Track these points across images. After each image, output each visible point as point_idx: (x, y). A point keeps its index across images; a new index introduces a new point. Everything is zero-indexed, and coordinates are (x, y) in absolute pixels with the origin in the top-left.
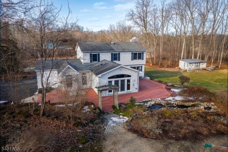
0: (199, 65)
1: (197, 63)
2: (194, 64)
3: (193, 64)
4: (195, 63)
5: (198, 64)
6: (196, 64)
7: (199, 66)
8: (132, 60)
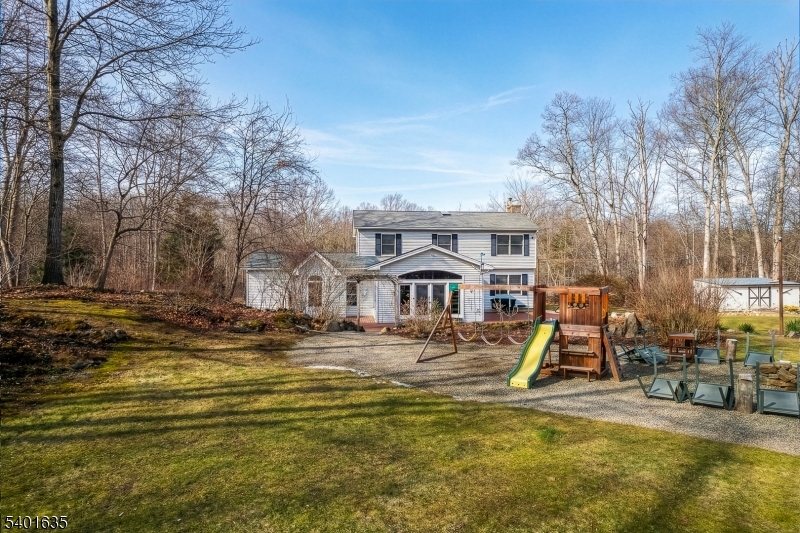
0: (767, 295)
1: (760, 287)
2: (745, 292)
3: (740, 291)
4: (750, 287)
5: (763, 291)
6: (756, 291)
7: (770, 298)
8: (493, 254)
